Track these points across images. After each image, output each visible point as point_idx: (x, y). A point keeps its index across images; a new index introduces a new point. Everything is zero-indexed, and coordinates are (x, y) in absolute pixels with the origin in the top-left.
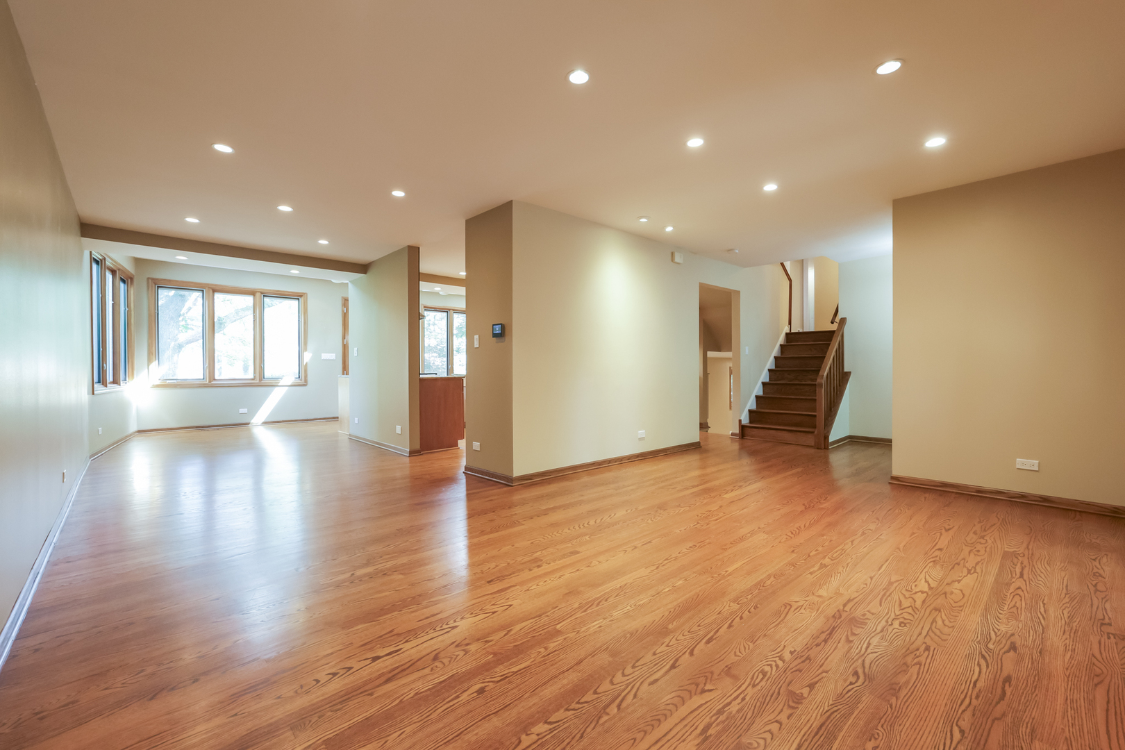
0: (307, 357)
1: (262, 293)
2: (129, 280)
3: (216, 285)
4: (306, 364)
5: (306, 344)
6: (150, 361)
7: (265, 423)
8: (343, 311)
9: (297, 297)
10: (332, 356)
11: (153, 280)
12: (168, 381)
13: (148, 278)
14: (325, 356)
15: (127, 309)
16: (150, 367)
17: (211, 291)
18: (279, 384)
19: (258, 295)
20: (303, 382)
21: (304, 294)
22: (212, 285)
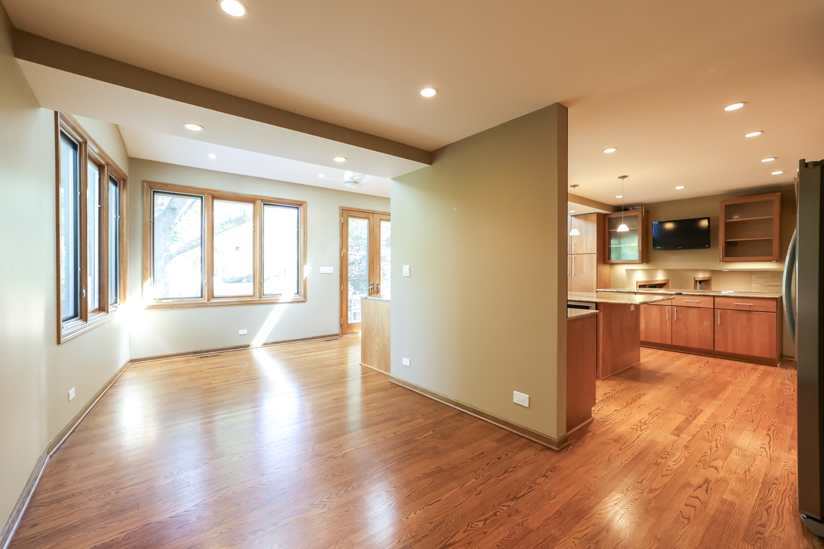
0: (307, 271)
1: (262, 201)
2: (122, 182)
3: (216, 191)
4: (306, 278)
5: (305, 256)
6: (144, 278)
7: (265, 344)
8: (340, 221)
9: (297, 205)
10: (330, 270)
11: (148, 182)
12: (164, 301)
13: (143, 182)
14: (324, 269)
15: (118, 217)
16: (144, 285)
17: (211, 197)
18: (279, 301)
19: (258, 202)
20: (302, 298)
21: (304, 202)
22: (212, 190)
